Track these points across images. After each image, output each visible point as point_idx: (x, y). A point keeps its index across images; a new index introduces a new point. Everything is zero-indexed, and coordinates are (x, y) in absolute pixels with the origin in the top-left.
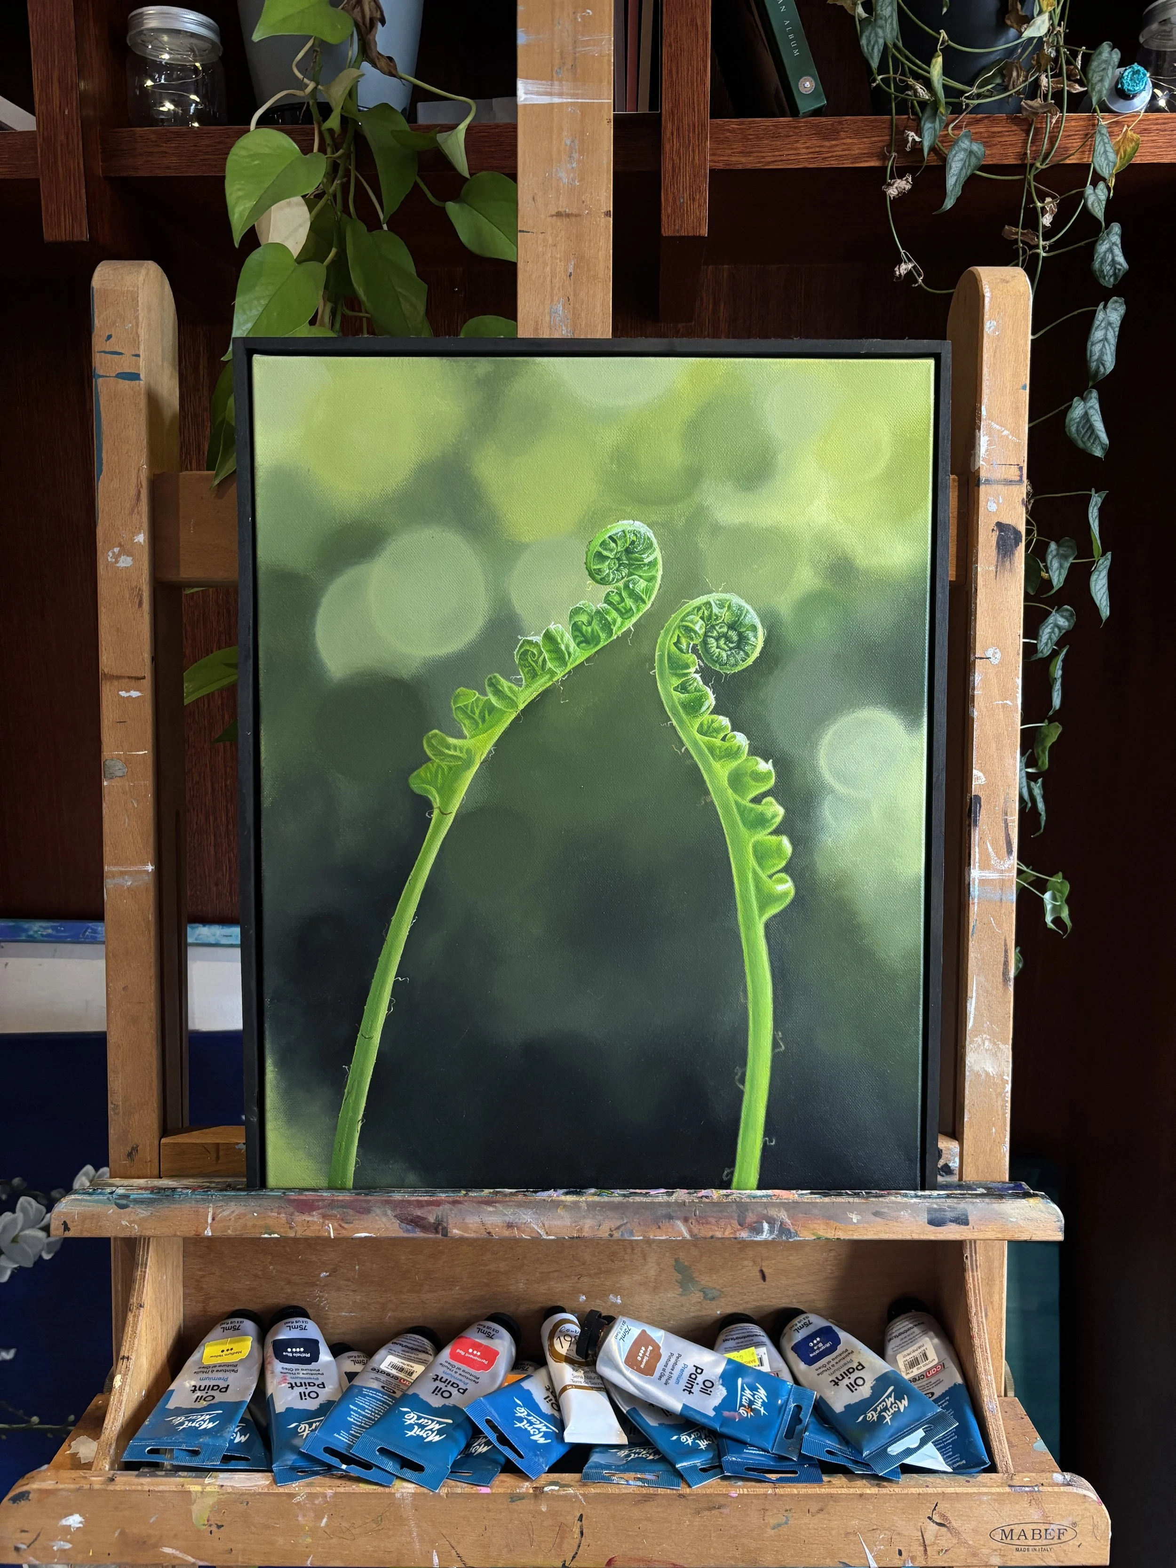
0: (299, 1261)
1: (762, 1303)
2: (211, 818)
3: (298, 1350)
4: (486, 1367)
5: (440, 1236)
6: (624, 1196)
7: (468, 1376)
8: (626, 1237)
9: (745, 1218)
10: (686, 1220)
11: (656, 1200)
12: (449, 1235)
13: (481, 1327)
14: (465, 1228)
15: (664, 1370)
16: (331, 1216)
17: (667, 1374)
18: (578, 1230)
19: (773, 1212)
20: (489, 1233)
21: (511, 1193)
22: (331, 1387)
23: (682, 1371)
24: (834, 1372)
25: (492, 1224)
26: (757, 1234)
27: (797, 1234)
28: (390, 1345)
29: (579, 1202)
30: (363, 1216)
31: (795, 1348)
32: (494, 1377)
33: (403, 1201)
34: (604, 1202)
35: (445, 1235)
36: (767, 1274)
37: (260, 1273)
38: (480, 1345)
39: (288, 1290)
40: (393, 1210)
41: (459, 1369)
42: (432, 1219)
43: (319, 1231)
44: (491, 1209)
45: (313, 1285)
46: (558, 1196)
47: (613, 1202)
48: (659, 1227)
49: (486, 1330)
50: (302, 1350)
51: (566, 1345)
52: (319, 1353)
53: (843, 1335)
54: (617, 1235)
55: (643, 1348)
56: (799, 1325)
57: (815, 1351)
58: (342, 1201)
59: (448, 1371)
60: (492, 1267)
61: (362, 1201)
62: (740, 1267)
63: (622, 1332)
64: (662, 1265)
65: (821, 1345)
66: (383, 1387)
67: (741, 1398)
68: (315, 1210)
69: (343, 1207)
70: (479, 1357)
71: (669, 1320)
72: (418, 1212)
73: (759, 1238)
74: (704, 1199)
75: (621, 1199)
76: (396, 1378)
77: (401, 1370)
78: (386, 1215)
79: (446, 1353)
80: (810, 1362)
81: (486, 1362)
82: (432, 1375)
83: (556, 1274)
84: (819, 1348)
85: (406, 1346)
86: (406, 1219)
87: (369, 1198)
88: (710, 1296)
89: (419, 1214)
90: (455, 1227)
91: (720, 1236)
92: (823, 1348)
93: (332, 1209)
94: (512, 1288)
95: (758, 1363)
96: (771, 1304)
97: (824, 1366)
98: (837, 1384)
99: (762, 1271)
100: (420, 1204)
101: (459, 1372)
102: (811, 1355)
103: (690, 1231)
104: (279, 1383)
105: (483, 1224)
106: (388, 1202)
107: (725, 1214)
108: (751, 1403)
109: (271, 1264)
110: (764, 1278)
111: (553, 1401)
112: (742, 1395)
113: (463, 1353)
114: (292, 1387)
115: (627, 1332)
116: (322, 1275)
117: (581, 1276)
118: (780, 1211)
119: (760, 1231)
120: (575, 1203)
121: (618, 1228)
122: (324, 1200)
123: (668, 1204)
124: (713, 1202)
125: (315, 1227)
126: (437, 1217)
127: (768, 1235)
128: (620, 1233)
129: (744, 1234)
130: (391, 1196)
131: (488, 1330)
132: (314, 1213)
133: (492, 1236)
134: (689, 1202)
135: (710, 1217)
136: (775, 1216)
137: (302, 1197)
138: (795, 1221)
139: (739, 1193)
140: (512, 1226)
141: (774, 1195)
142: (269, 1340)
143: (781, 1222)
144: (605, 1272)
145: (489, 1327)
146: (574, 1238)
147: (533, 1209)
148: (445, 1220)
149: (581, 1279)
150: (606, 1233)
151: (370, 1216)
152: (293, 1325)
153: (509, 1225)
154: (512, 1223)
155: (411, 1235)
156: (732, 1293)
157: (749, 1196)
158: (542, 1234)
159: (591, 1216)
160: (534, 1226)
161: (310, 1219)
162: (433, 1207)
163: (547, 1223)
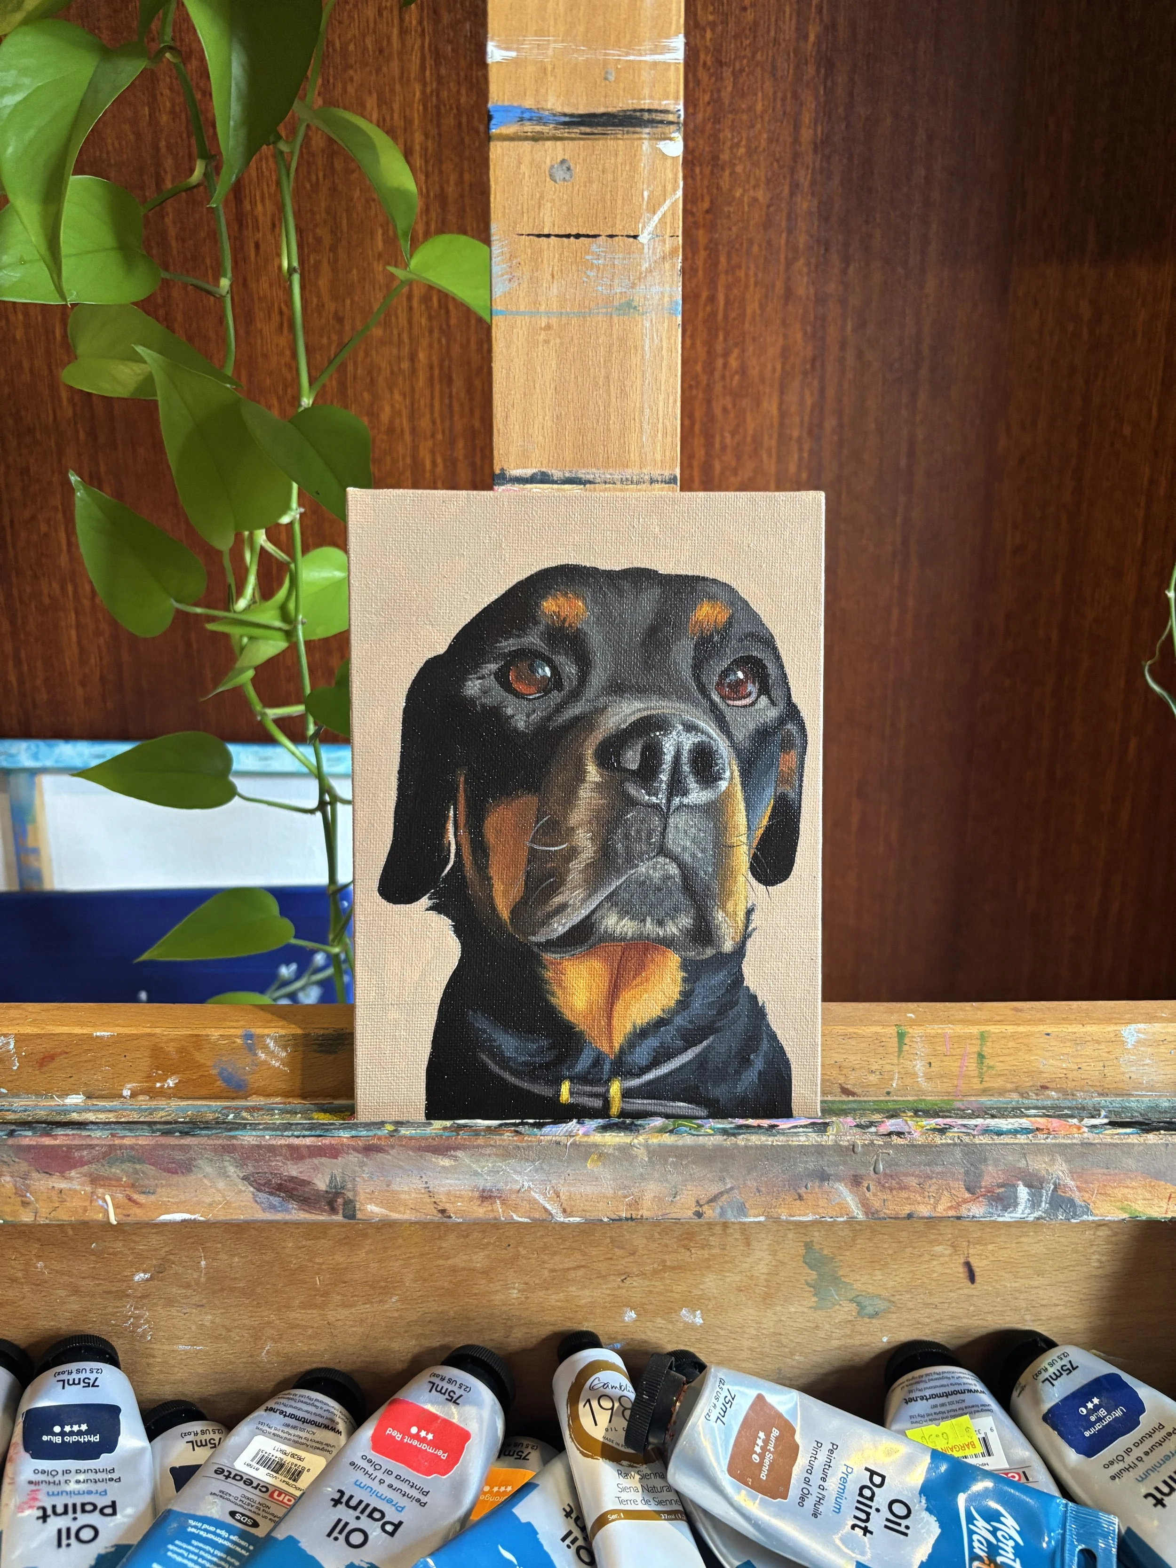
0: (93, 1253)
1: (966, 1322)
2: (70, 588)
3: (76, 1428)
4: (445, 1467)
5: (339, 1218)
6: (725, 1132)
7: (405, 1488)
8: (731, 1217)
9: (980, 1175)
10: (856, 1181)
11: (795, 1141)
12: (359, 1215)
13: (437, 1381)
14: (391, 1201)
15: (807, 1481)
16: (108, 1178)
17: (814, 1490)
18: (630, 1205)
19: (1038, 1164)
20: (443, 1211)
21: (490, 1127)
22: (129, 1511)
23: (844, 1480)
24: (1147, 1474)
25: (448, 1194)
26: (1005, 1209)
27: (1087, 1210)
28: (260, 1413)
29: (631, 1146)
30: (175, 1179)
31: (1052, 1418)
32: (458, 1488)
33: (259, 1147)
34: (684, 1146)
35: (350, 1215)
36: (977, 1271)
37: (21, 1274)
38: (434, 1417)
39: (74, 1305)
40: (241, 1164)
41: (389, 1472)
42: (321, 1184)
43: (85, 1210)
44: (446, 1162)
45: (122, 1295)
46: (586, 1134)
47: (703, 1147)
48: (800, 1198)
49: (445, 1385)
50: (84, 1427)
51: (603, 1418)
52: (119, 1434)
53: (1146, 1393)
54: (710, 1213)
55: (762, 1435)
56: (1051, 1370)
57: (1093, 1424)
58: (132, 1147)
59: (366, 1481)
60: (459, 1261)
61: (173, 1147)
62: (927, 1257)
63: (719, 1405)
64: (780, 1256)
65: (1102, 1412)
66: (233, 1514)
67: (971, 1541)
68: (73, 1167)
69: (132, 1160)
70: (430, 1443)
71: (792, 1354)
72: (293, 1170)
73: (1007, 1217)
74: (895, 1140)
75: (719, 1139)
76: (265, 1488)
77: (278, 1467)
78: (225, 1175)
79: (367, 1431)
80: (1090, 1448)
81: (444, 1456)
82: (330, 1491)
83: (581, 1273)
84: (1099, 1419)
85: (292, 1416)
86: (268, 1183)
87: (187, 1141)
88: (870, 1310)
89: (294, 1173)
90: (371, 1200)
91: (927, 1214)
92: (1108, 1419)
93: (111, 1164)
94: (498, 1298)
95: (980, 1449)
96: (985, 1323)
97: (1120, 1459)
98: (1159, 1502)
100: (296, 1154)
101: (389, 1480)
102: (1087, 1434)
103: (865, 1204)
104: (20, 1509)
105: (430, 1193)
106: (229, 1149)
107: (939, 1169)
108: (993, 1550)
109: (39, 1257)
110: (972, 1277)
111: (580, 1542)
112: (971, 1533)
113: (398, 1436)
114: (44, 1518)
115: (729, 1402)
116: (137, 1278)
117: (626, 1276)
118: (1053, 1160)
119: (1007, 1201)
120: (624, 1149)
121: (713, 1200)
122: (91, 1147)
123: (820, 1150)
124: (914, 1146)
125: (76, 1203)
126: (333, 1178)
127: (1027, 1211)
128: (718, 1210)
129: (977, 1210)
130: (234, 1137)
131: (451, 1388)
132: (73, 1173)
133: (450, 1217)
134: (864, 1146)
135: (906, 1175)
136: (1044, 1172)
137: (47, 1141)
138: (1086, 1182)
139: (964, 1126)
140: (490, 1197)
141: (1038, 1129)
142: (24, 1407)
143: (1055, 1184)
144: (673, 1268)
145: (450, 1381)
146: (620, 1220)
147: (533, 1161)
148: (350, 1186)
149: (627, 1282)
150: (689, 1209)
151: (192, 1177)
152: (71, 1377)
153: (485, 1194)
154: (490, 1190)
155: (279, 1217)
156: (910, 1305)
157: (986, 1131)
158: (553, 1212)
159: (657, 1175)
160: (537, 1196)
161: (63, 1185)
162: (323, 1160)
163: (563, 1190)
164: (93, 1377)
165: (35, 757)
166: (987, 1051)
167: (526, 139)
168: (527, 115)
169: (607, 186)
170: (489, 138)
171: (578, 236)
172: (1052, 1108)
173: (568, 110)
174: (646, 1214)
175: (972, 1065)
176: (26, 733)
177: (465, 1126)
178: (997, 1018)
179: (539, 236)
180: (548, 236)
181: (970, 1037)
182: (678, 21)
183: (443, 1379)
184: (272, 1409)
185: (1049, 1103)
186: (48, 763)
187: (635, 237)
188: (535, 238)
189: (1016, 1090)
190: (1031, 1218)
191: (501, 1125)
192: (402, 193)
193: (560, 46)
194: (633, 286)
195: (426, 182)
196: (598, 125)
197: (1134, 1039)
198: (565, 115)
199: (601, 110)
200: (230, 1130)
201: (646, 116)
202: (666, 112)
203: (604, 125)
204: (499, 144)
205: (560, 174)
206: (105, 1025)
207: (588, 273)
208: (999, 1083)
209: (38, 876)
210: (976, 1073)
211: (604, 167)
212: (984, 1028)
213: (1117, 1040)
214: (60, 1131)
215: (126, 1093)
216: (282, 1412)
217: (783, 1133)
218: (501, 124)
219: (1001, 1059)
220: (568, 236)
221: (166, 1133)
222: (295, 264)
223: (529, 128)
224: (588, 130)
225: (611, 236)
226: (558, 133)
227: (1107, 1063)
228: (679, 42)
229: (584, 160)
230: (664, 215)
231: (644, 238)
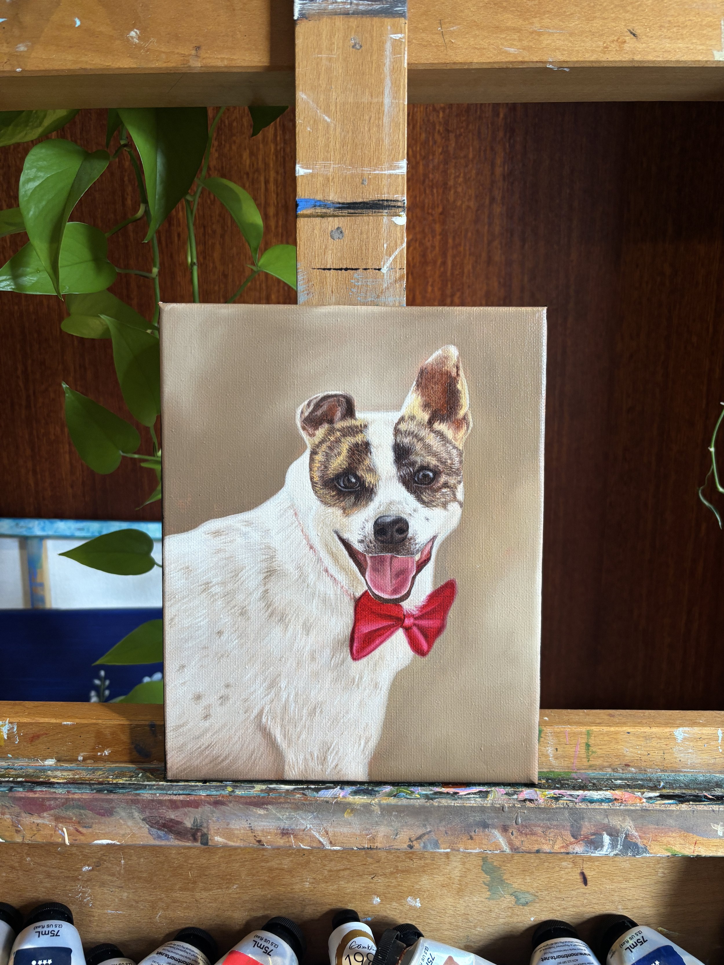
0: (59, 853)
1: (582, 909)
3: (45, 962)
6: (427, 797)
8: (430, 849)
9: (580, 828)
10: (505, 829)
11: (468, 804)
12: (210, 843)
13: (258, 940)
14: (229, 835)
16: (64, 818)
18: (370, 840)
19: (615, 822)
20: (259, 841)
21: (288, 790)
25: (263, 831)
26: (596, 848)
27: (646, 850)
28: (154, 955)
29: (370, 804)
30: (103, 819)
33: (153, 801)
34: (401, 806)
35: (205, 843)
36: (588, 878)
37: (17, 864)
39: (47, 884)
40: (142, 811)
42: (188, 823)
43: (51, 836)
44: (261, 812)
45: (75, 879)
46: (344, 797)
47: (413, 806)
48: (471, 838)
49: (263, 943)
50: (50, 962)
54: (418, 846)
58: (79, 800)
60: (274, 864)
61: (103, 800)
62: (557, 869)
63: (424, 963)
64: (467, 866)
68: (45, 810)
69: (79, 807)
71: (475, 927)
72: (172, 815)
73: (597, 854)
74: (528, 804)
75: (423, 801)
78: (132, 817)
83: (347, 873)
85: (172, 958)
86: (157, 823)
87: (112, 796)
88: (523, 901)
89: (173, 817)
90: (217, 833)
91: (548, 851)
93: (67, 809)
94: (297, 887)
96: (594, 910)
99: (583, 874)
100: (174, 805)
103: (510, 844)
105: (252, 830)
106: (135, 802)
107: (555, 823)
109: (28, 855)
110: (585, 881)
115: (431, 961)
116: (84, 869)
117: (375, 875)
118: (625, 820)
119: (597, 844)
120: (367, 807)
121: (419, 838)
122: (56, 799)
123: (482, 809)
124: (540, 808)
125: (47, 832)
126: (195, 820)
127: (609, 850)
128: (422, 845)
129: (579, 849)
130: (138, 794)
131: (266, 945)
132: (45, 814)
133: (263, 845)
134: (509, 807)
135: (535, 826)
136: (619, 827)
137: (31, 795)
138: (644, 833)
139: (571, 795)
140: (287, 833)
141: (616, 799)
142: (15, 949)
143: (626, 834)
144: (403, 871)
145: (266, 941)
146: (364, 849)
147: (313, 813)
148: (205, 825)
149: (375, 879)
150: (405, 843)
151: (113, 818)
152: (44, 930)
153: (284, 832)
154: (287, 829)
155: (163, 843)
156: (547, 898)
157: (584, 800)
158: (324, 843)
159: (385, 822)
160: (315, 833)
161: (39, 821)
162: (190, 809)
163: (330, 830)
164: (56, 930)
165: (43, 529)
166: (592, 742)
167: (318, 216)
168: (318, 204)
169: (363, 241)
170: (296, 216)
171: (346, 269)
172: (631, 779)
173: (340, 201)
174: (379, 845)
175: (582, 751)
176: (39, 515)
177: (274, 789)
178: (598, 721)
179: (324, 269)
180: (330, 269)
181: (581, 733)
182: (403, 152)
183: (262, 939)
184: (160, 953)
185: (629, 776)
186: (50, 533)
187: (379, 269)
188: (323, 271)
189: (610, 766)
190: (612, 854)
191: (295, 789)
192: (254, 226)
193: (337, 166)
194: (378, 297)
195: (277, 198)
196: (358, 208)
197: (682, 737)
198: (340, 203)
199: (360, 200)
200: (137, 789)
201: (385, 203)
202: (398, 201)
203: (362, 208)
204: (302, 219)
205: (336, 235)
206: (69, 717)
207: (353, 290)
208: (598, 762)
209: (42, 600)
210: (585, 756)
211: (361, 231)
212: (589, 728)
213: (671, 737)
214: (38, 789)
215: (80, 758)
216: (166, 955)
217: (461, 798)
218: (303, 208)
219: (600, 747)
220: (341, 269)
221: (99, 791)
222: (195, 260)
223: (319, 210)
224: (352, 211)
225: (365, 269)
226: (336, 213)
227: (666, 752)
228: (404, 164)
229: (351, 228)
230: (396, 258)
231: (384, 270)
